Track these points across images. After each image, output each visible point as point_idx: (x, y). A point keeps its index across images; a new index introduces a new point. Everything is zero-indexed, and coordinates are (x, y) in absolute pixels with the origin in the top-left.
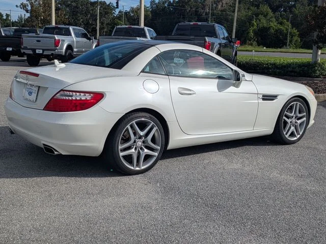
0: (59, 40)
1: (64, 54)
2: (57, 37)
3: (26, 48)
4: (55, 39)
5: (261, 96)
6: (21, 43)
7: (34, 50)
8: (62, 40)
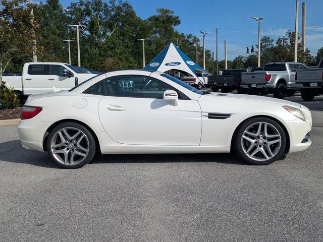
0: (270, 76)
1: (275, 87)
2: (268, 73)
3: (244, 84)
4: (266, 75)
5: (207, 114)
6: (240, 80)
7: (250, 85)
8: (273, 75)
